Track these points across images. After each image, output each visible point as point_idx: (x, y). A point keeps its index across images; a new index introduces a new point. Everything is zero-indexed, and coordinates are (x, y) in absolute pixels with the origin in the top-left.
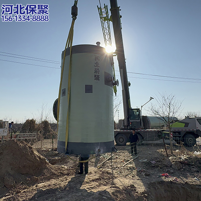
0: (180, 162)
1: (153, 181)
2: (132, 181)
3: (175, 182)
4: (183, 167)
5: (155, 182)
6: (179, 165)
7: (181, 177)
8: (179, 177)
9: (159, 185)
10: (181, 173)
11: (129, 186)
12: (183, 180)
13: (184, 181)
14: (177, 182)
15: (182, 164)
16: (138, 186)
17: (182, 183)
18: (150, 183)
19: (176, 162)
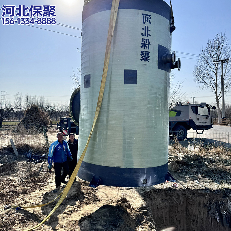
0: (177, 162)
1: (148, 189)
2: (122, 193)
3: (175, 188)
4: (180, 168)
5: (150, 191)
6: (176, 166)
7: (179, 181)
8: (177, 182)
9: (155, 195)
10: (179, 176)
11: (120, 200)
12: (182, 185)
13: (184, 186)
14: (176, 188)
15: (179, 164)
16: (131, 199)
17: (182, 189)
18: (144, 192)
19: (173, 163)
